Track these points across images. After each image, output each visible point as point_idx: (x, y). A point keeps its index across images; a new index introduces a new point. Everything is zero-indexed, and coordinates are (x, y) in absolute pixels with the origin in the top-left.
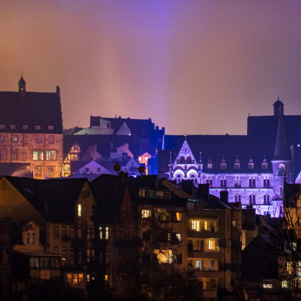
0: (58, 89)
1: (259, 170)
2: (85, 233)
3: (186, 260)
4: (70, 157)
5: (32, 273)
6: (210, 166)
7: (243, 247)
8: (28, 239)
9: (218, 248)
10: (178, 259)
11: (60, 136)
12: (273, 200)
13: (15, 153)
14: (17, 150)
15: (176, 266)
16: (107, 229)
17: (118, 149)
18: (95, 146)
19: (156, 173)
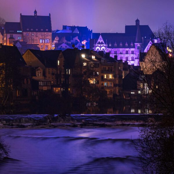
0: (50, 14)
1: (130, 47)
2: (61, 72)
3: (101, 82)
4: (55, 42)
5: (40, 88)
6: (110, 45)
7: (123, 77)
8: (38, 74)
9: (113, 78)
10: (98, 82)
11: (51, 33)
12: (135, 59)
13: (33, 40)
14: (34, 39)
15: (97, 85)
16: (69, 70)
17: (74, 38)
18: (65, 37)
19: (89, 48)
